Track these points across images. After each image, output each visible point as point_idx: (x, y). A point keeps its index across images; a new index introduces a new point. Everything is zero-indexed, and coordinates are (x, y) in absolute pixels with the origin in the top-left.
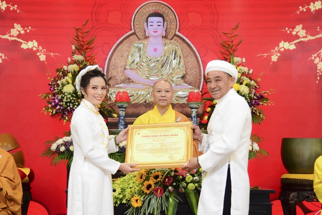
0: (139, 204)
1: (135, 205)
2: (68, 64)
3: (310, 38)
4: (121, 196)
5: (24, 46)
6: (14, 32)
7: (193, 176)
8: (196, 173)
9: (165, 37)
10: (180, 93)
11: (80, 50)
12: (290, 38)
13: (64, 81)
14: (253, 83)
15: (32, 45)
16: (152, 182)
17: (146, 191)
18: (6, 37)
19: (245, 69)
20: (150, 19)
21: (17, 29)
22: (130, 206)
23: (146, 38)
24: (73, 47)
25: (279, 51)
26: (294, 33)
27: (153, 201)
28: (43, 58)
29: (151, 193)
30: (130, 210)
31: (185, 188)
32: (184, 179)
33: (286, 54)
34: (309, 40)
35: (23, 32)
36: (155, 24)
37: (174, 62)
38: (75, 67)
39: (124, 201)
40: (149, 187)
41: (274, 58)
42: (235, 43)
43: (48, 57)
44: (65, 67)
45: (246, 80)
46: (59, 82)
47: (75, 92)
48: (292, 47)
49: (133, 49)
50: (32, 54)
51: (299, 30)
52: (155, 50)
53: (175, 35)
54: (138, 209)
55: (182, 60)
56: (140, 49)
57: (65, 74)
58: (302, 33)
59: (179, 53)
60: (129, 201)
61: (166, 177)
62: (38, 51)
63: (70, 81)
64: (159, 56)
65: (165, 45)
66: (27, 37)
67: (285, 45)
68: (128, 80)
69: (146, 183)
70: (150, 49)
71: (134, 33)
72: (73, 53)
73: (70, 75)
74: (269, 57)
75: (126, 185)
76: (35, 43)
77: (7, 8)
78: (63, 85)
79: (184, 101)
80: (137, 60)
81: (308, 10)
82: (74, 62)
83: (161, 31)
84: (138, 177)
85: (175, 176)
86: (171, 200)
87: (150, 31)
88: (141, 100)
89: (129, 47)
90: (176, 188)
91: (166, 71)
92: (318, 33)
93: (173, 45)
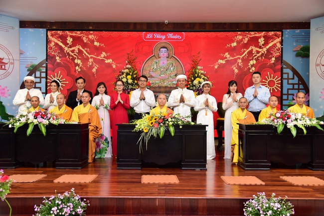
0: (147, 131)
1: (145, 131)
2: (125, 69)
3: (232, 58)
4: (139, 127)
5: (106, 62)
6: (102, 56)
7: (172, 118)
8: (173, 118)
9: (168, 57)
10: (174, 82)
11: (129, 63)
12: (223, 58)
13: (122, 76)
14: (206, 78)
15: (110, 61)
16: (153, 121)
17: (150, 125)
18: (99, 58)
19: (203, 72)
20: (161, 49)
21: (104, 54)
22: (143, 132)
23: (159, 58)
24: (127, 62)
25: (218, 64)
26: (225, 56)
27: (153, 130)
28: (114, 67)
29: (153, 126)
30: (143, 134)
31: (168, 124)
32: (167, 120)
33: (221, 66)
34: (231, 59)
35: (106, 55)
36: (163, 52)
37: (172, 68)
38: (127, 71)
39: (141, 130)
40: (152, 123)
41: (216, 67)
42: (198, 60)
43: (116, 66)
44: (123, 71)
45: (203, 77)
46: (120, 77)
47: (127, 82)
48: (224, 62)
49: (153, 63)
50: (109, 65)
51: (227, 55)
52: (163, 63)
53: (172, 56)
54: (146, 133)
55: (175, 68)
56: (156, 63)
57: (123, 74)
58: (228, 56)
59: (174, 64)
60: (142, 129)
61: (160, 119)
62: (112, 64)
63: (125, 77)
64: (165, 66)
65: (168, 61)
66: (107, 58)
67: (220, 61)
68: (151, 77)
69: (151, 122)
70: (161, 63)
71: (154, 56)
72: (127, 64)
73: (125, 74)
74: (214, 67)
75: (142, 122)
76: (111, 60)
77: (100, 45)
78: (122, 78)
79: (175, 86)
80: (155, 67)
81: (231, 46)
82: (127, 68)
83: (166, 54)
84: (148, 119)
85: (164, 119)
86: (161, 129)
87: (161, 54)
88: (157, 85)
89: (152, 62)
90: (164, 123)
91: (168, 72)
92: (235, 56)
93: (171, 61)
